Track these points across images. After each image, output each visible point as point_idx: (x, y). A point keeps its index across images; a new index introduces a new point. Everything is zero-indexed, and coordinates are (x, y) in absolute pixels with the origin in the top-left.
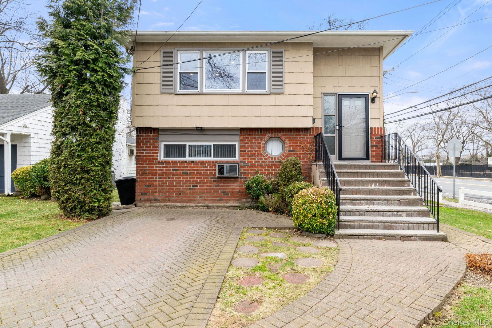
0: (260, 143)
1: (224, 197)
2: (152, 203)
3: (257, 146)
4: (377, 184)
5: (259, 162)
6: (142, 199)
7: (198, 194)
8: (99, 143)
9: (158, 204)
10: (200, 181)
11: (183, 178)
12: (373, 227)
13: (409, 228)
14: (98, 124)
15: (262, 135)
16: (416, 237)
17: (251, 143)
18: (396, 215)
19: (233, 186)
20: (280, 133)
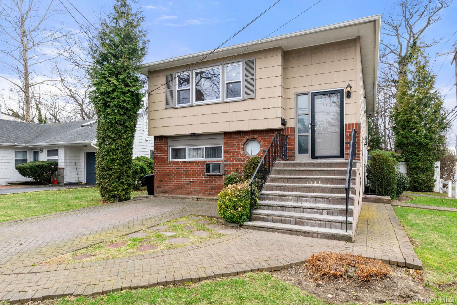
0: (239, 145)
1: (212, 191)
2: (164, 194)
3: (237, 147)
4: (320, 182)
5: (239, 161)
6: (158, 191)
7: (194, 188)
8: (118, 149)
9: (167, 195)
10: (195, 177)
11: (183, 175)
12: (285, 222)
13: (320, 226)
14: (117, 136)
15: (241, 137)
16: (318, 234)
17: (232, 145)
18: (317, 213)
19: (219, 182)
20: (256, 135)
